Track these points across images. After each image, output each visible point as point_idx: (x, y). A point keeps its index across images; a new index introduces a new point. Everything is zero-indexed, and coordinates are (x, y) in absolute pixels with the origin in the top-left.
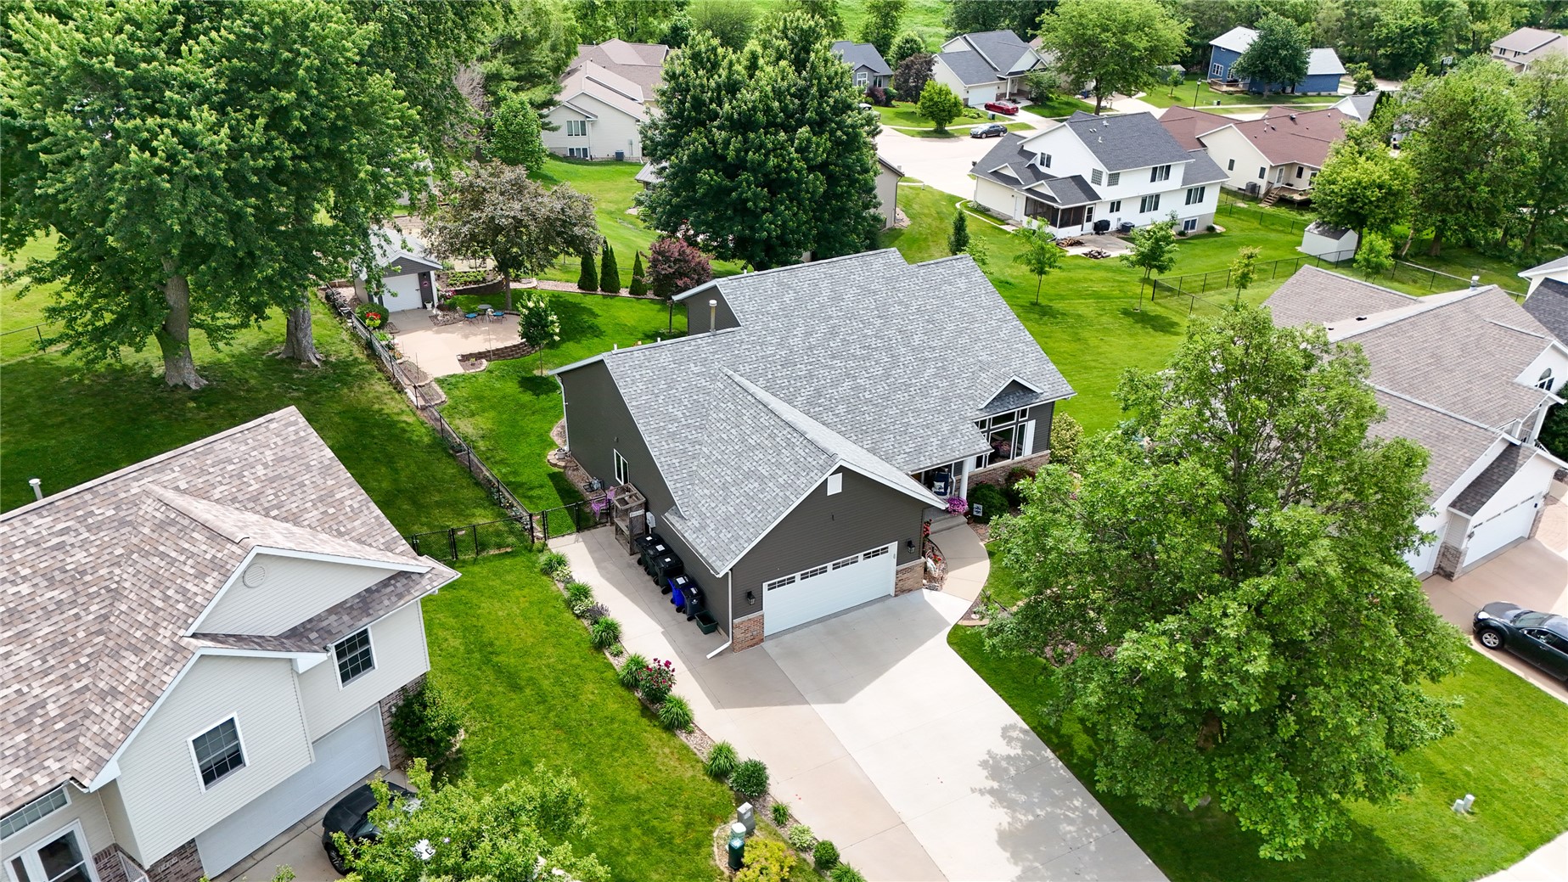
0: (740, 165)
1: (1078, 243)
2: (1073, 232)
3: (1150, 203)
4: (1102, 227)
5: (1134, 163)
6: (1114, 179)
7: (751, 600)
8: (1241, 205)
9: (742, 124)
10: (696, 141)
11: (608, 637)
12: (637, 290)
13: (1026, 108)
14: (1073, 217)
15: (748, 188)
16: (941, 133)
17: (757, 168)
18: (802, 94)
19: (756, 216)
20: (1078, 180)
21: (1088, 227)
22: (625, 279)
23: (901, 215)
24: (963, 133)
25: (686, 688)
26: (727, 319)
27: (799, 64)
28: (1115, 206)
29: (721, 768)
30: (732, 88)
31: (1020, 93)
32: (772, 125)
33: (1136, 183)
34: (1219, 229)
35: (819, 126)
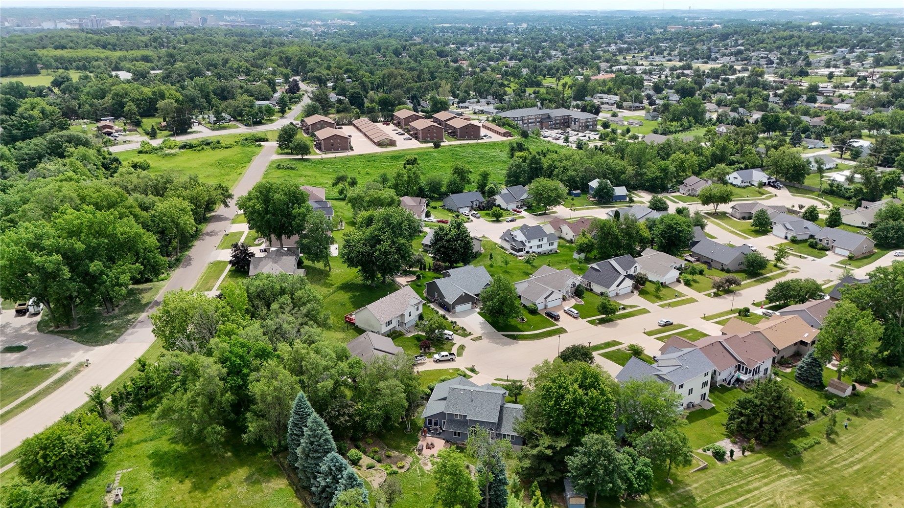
0: (448, 248)
1: (521, 256)
2: (521, 253)
3: (539, 246)
4: (528, 252)
5: (534, 238)
6: (529, 242)
7: (454, 308)
8: (568, 244)
9: (448, 241)
10: (440, 244)
11: (437, 313)
12: (429, 269)
13: (525, 210)
14: (520, 250)
15: (450, 252)
16: (498, 221)
17: (451, 248)
18: (459, 234)
19: (451, 256)
20: (522, 242)
21: (525, 252)
22: (427, 267)
23: (482, 249)
24: (504, 220)
25: (447, 316)
26: (450, 275)
27: (458, 229)
28: (531, 247)
29: (452, 322)
30: (447, 234)
31: (524, 205)
32: (454, 241)
33: (535, 242)
34: (558, 251)
35: (462, 240)
